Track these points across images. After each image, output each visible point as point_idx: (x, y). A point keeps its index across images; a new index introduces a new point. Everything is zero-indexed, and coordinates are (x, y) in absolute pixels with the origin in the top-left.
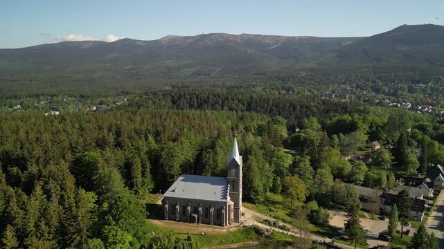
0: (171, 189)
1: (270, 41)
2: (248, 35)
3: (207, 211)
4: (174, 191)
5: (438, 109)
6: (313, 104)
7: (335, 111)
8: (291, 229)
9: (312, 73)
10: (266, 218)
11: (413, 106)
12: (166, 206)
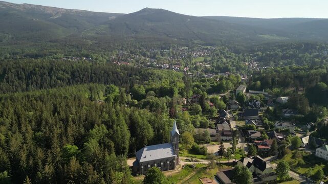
0: (143, 156)
1: (51, 12)
2: (30, 5)
3: (165, 163)
4: (145, 157)
5: (182, 67)
6: (119, 70)
7: (136, 75)
8: (200, 160)
9: (96, 42)
10: (186, 158)
11: (169, 66)
12: (142, 167)
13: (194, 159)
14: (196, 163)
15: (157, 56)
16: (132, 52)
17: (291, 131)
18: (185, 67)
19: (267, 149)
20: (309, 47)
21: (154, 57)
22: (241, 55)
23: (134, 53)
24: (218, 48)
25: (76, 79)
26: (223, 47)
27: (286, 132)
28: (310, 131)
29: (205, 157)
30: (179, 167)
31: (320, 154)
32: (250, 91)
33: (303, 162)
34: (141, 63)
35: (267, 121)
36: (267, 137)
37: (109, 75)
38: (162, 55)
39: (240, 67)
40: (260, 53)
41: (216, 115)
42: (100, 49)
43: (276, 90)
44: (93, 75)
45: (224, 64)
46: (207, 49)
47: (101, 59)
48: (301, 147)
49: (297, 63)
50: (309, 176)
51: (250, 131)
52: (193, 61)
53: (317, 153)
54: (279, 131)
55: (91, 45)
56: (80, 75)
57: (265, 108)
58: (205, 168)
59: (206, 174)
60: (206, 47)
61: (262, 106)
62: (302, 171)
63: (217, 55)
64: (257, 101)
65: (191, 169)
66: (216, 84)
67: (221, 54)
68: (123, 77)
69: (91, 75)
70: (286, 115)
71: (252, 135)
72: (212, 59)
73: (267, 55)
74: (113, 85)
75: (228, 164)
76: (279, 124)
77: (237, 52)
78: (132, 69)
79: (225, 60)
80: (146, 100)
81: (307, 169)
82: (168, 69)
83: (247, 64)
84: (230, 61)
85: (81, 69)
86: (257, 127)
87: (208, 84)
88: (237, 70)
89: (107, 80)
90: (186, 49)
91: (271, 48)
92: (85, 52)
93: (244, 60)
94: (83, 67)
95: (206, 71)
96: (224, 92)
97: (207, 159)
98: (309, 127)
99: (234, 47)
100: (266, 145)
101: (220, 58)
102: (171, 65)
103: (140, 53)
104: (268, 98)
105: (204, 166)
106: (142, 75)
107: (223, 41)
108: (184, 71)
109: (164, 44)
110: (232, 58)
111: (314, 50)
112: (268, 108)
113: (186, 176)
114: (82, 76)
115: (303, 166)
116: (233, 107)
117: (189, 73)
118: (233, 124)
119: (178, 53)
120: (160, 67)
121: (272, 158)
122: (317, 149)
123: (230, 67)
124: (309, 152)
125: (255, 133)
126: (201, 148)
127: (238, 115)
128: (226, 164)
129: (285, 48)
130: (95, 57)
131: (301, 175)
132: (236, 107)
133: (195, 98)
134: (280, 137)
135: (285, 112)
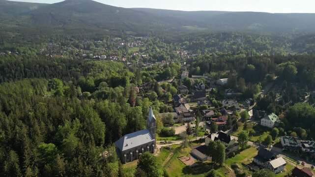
3: (145, 149)
4: (127, 145)
5: (120, 57)
6: (56, 63)
7: (75, 67)
8: (173, 141)
9: (19, 34)
10: (160, 142)
11: (107, 57)
12: (125, 155)
13: (167, 141)
14: (170, 144)
15: (91, 47)
16: (63, 44)
17: (236, 107)
18: (123, 57)
19: (223, 124)
20: (226, 36)
21: (88, 48)
22: (171, 45)
23: (65, 45)
24: (150, 39)
25: (8, 75)
26: (155, 37)
27: (232, 109)
28: (250, 106)
29: (175, 138)
30: (158, 151)
31: (264, 123)
32: (193, 76)
33: (253, 131)
34: (76, 55)
35: (214, 101)
36: (220, 114)
37: (45, 69)
38: (97, 46)
39: (174, 56)
40: (187, 43)
41: (171, 100)
42: (25, 41)
43: (214, 74)
44: (27, 69)
45: (159, 53)
46: (140, 39)
47: (29, 52)
48: (248, 119)
49: (219, 50)
50: (261, 142)
51: (204, 111)
52: (129, 51)
53: (262, 123)
54: (227, 108)
55: (13, 37)
56: (11, 70)
57: (210, 90)
58: (179, 148)
59: (182, 153)
60: (139, 38)
61: (206, 88)
62: (255, 139)
63: (151, 45)
64: (202, 84)
65: (168, 151)
66: (162, 72)
67: (154, 44)
68: (62, 70)
69: (24, 70)
70: (228, 94)
71: (207, 114)
72: (147, 49)
73: (194, 44)
74: (56, 79)
75: (196, 142)
76: (226, 102)
77: (168, 42)
78: (70, 61)
79: (158, 50)
80: (100, 91)
81: (259, 137)
82: (106, 59)
83: (178, 52)
84: (164, 50)
85: (11, 64)
86: (209, 107)
87: (154, 71)
88: (171, 58)
89: (44, 74)
90: (120, 40)
91: (196, 38)
92: (10, 46)
93: (175, 49)
94: (13, 61)
95: (145, 60)
96: (169, 79)
97: (177, 140)
98: (249, 102)
99: (165, 38)
100: (222, 121)
101: (154, 48)
102: (108, 56)
103: (73, 44)
104: (209, 81)
105: (177, 146)
106: (83, 67)
107: (153, 32)
108: (123, 62)
109: (97, 35)
110: (164, 47)
111: (230, 39)
112: (212, 90)
113: (166, 157)
114: (13, 72)
115: (255, 135)
116: (182, 91)
117: (128, 63)
118: (187, 107)
119: (112, 43)
120: (98, 59)
121: (229, 132)
122: (262, 120)
123: (165, 56)
124: (256, 123)
125: (209, 112)
126: (170, 131)
127: (189, 97)
128: (194, 142)
129: (207, 37)
130: (22, 51)
131: (255, 143)
132: (185, 90)
133: (146, 86)
134: (230, 113)
135: (227, 92)
